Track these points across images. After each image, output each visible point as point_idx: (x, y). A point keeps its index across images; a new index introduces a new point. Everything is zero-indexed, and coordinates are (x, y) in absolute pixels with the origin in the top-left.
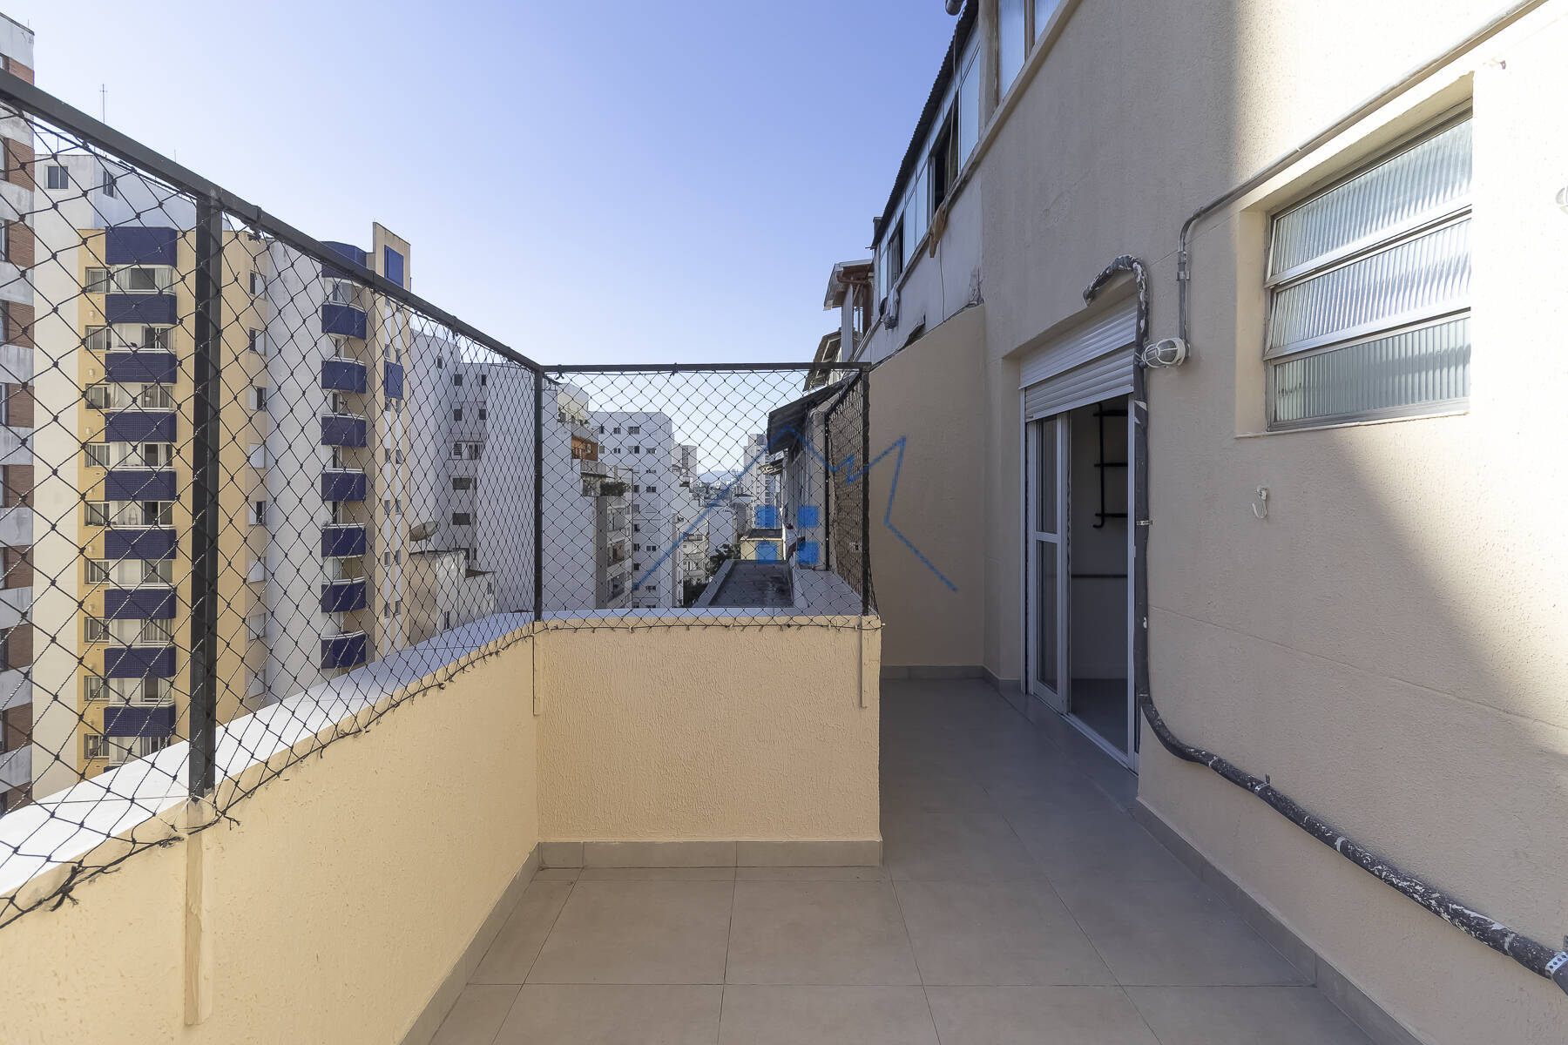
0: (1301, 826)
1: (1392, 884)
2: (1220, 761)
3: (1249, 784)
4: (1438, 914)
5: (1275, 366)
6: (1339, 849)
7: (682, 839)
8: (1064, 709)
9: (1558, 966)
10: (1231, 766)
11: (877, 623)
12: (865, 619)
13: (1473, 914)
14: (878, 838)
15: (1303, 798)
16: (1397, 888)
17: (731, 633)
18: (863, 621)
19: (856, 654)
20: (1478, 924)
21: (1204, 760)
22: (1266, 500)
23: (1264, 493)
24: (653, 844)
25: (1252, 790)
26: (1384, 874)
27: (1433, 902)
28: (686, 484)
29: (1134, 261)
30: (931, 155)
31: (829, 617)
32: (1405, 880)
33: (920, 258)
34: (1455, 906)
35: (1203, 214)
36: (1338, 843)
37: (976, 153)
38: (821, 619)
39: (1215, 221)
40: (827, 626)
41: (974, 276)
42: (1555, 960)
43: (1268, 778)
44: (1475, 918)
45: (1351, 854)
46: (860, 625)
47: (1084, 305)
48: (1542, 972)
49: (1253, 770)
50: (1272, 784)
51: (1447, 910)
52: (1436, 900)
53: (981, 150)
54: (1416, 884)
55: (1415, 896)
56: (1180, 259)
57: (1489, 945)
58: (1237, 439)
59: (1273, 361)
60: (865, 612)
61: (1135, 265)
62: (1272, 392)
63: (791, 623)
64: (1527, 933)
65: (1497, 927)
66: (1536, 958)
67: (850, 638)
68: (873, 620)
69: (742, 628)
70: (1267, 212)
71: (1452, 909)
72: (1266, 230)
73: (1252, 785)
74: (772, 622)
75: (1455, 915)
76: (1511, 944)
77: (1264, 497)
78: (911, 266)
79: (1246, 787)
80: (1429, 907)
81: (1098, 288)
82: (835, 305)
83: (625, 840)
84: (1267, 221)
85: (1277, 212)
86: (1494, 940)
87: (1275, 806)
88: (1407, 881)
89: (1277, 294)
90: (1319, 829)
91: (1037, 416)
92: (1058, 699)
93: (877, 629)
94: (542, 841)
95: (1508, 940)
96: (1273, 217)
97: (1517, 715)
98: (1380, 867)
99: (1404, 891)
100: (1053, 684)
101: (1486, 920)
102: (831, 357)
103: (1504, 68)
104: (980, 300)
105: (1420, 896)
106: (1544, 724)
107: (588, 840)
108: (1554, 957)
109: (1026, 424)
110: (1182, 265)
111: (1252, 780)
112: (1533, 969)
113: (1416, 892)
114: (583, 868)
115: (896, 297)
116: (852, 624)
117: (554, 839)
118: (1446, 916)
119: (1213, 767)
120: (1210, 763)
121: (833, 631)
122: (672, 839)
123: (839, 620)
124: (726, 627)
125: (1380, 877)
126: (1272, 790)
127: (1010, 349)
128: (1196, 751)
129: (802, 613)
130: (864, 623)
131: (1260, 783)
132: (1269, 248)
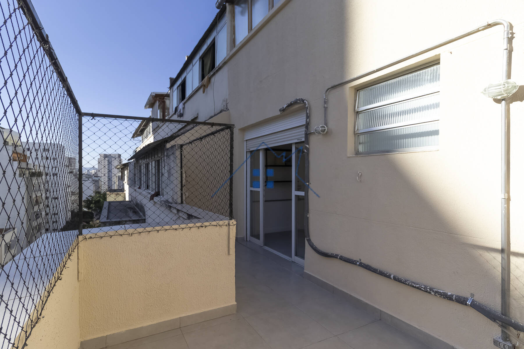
0: (377, 273)
1: (413, 286)
2: (341, 256)
3: (355, 262)
4: (430, 293)
5: (358, 136)
6: (392, 278)
7: (155, 322)
8: (262, 245)
9: (471, 302)
10: (346, 258)
11: (235, 223)
12: (231, 222)
13: (441, 291)
14: (235, 303)
15: (374, 264)
16: (415, 287)
17: (177, 232)
18: (230, 222)
19: (227, 235)
20: (444, 294)
21: (336, 256)
22: (360, 176)
23: (360, 174)
24: (142, 327)
25: (356, 264)
26: (410, 284)
27: (428, 290)
28: (71, 172)
29: (304, 100)
30: (200, 58)
31: (217, 222)
32: (417, 285)
33: (196, 93)
34: (435, 290)
35: (334, 87)
36: (392, 277)
37: (226, 59)
38: (214, 223)
39: (338, 89)
40: (217, 225)
41: (224, 101)
42: (469, 300)
43: (360, 260)
44: (442, 292)
45: (397, 279)
46: (229, 224)
47: (279, 113)
48: (466, 304)
49: (354, 258)
50: (362, 261)
51: (433, 291)
52: (429, 289)
53: (229, 58)
54: (421, 285)
55: (422, 289)
56: (325, 101)
57: (448, 299)
58: (348, 157)
59: (357, 135)
60: (231, 219)
61: (305, 101)
62: (357, 143)
63: (203, 225)
64: (458, 294)
65: (449, 294)
66: (464, 301)
67: (225, 229)
68: (233, 222)
69: (182, 229)
70: (355, 89)
71: (435, 291)
72: (355, 94)
73: (356, 263)
74: (195, 226)
75: (436, 292)
76: (455, 298)
77: (360, 175)
78: (192, 96)
79: (354, 264)
80: (427, 291)
81: (287, 108)
82: (149, 107)
83: (127, 329)
84: (355, 91)
85: (359, 89)
86: (449, 298)
87: (366, 268)
88: (418, 285)
89: (359, 114)
90: (384, 273)
91: (251, 149)
92: (260, 242)
93: (235, 225)
94: (82, 340)
95: (454, 297)
96: (357, 91)
97: (455, 234)
98: (408, 282)
99: (418, 288)
100: (258, 237)
101: (445, 292)
102: (145, 126)
103: (451, 54)
104: (227, 109)
105: (424, 289)
106: (464, 236)
107: (109, 333)
108: (468, 299)
109: (247, 152)
110: (325, 102)
111: (355, 261)
112: (463, 304)
113: (422, 287)
114: (106, 347)
115: (183, 106)
116: (226, 224)
117: (88, 338)
118: (433, 293)
119: (339, 258)
120: (338, 257)
121: (218, 227)
122: (150, 323)
123: (221, 223)
124: (176, 229)
125: (409, 285)
126: (363, 263)
127: (242, 126)
128: (332, 254)
129: (207, 221)
130: (231, 223)
131: (358, 261)
132: (356, 100)
